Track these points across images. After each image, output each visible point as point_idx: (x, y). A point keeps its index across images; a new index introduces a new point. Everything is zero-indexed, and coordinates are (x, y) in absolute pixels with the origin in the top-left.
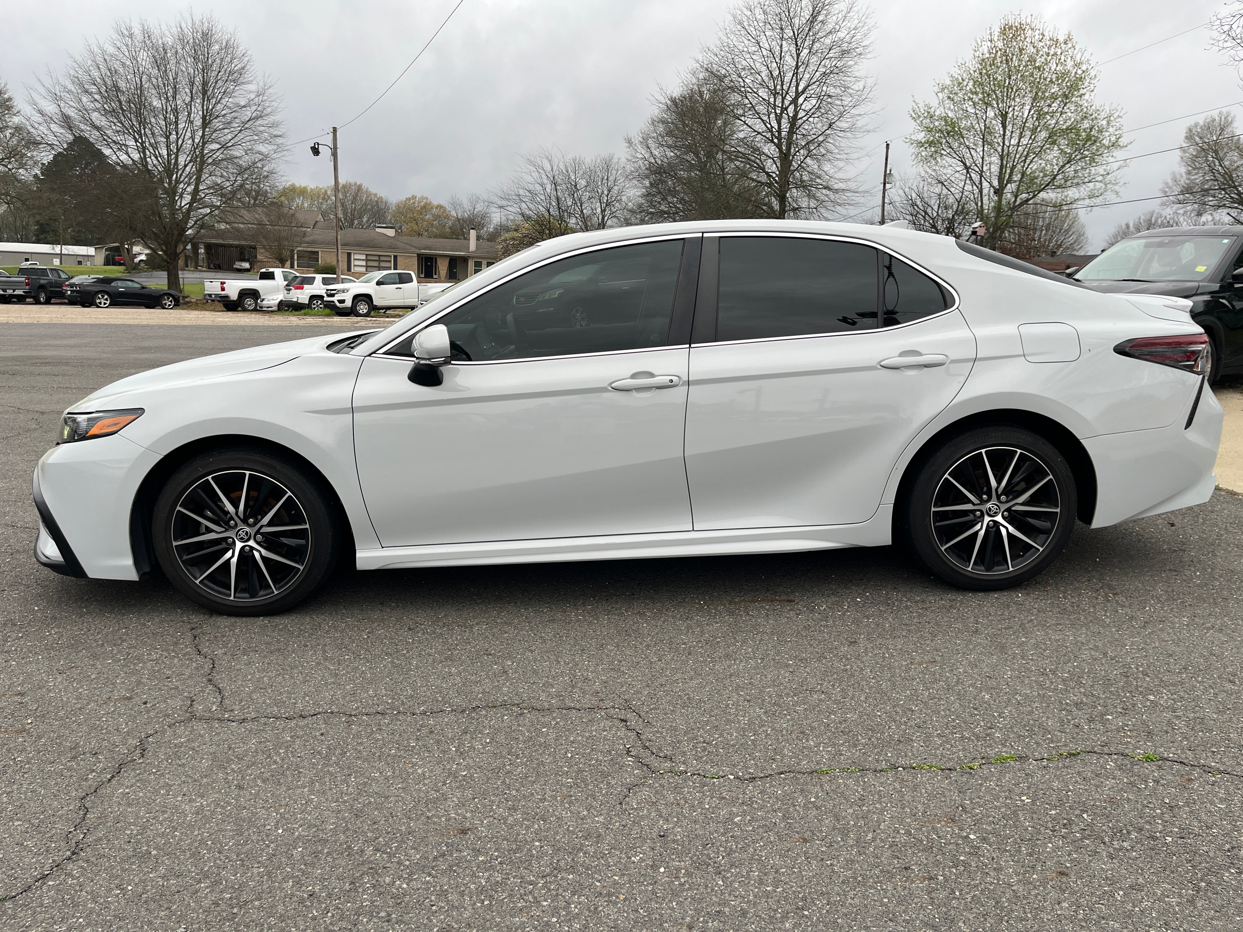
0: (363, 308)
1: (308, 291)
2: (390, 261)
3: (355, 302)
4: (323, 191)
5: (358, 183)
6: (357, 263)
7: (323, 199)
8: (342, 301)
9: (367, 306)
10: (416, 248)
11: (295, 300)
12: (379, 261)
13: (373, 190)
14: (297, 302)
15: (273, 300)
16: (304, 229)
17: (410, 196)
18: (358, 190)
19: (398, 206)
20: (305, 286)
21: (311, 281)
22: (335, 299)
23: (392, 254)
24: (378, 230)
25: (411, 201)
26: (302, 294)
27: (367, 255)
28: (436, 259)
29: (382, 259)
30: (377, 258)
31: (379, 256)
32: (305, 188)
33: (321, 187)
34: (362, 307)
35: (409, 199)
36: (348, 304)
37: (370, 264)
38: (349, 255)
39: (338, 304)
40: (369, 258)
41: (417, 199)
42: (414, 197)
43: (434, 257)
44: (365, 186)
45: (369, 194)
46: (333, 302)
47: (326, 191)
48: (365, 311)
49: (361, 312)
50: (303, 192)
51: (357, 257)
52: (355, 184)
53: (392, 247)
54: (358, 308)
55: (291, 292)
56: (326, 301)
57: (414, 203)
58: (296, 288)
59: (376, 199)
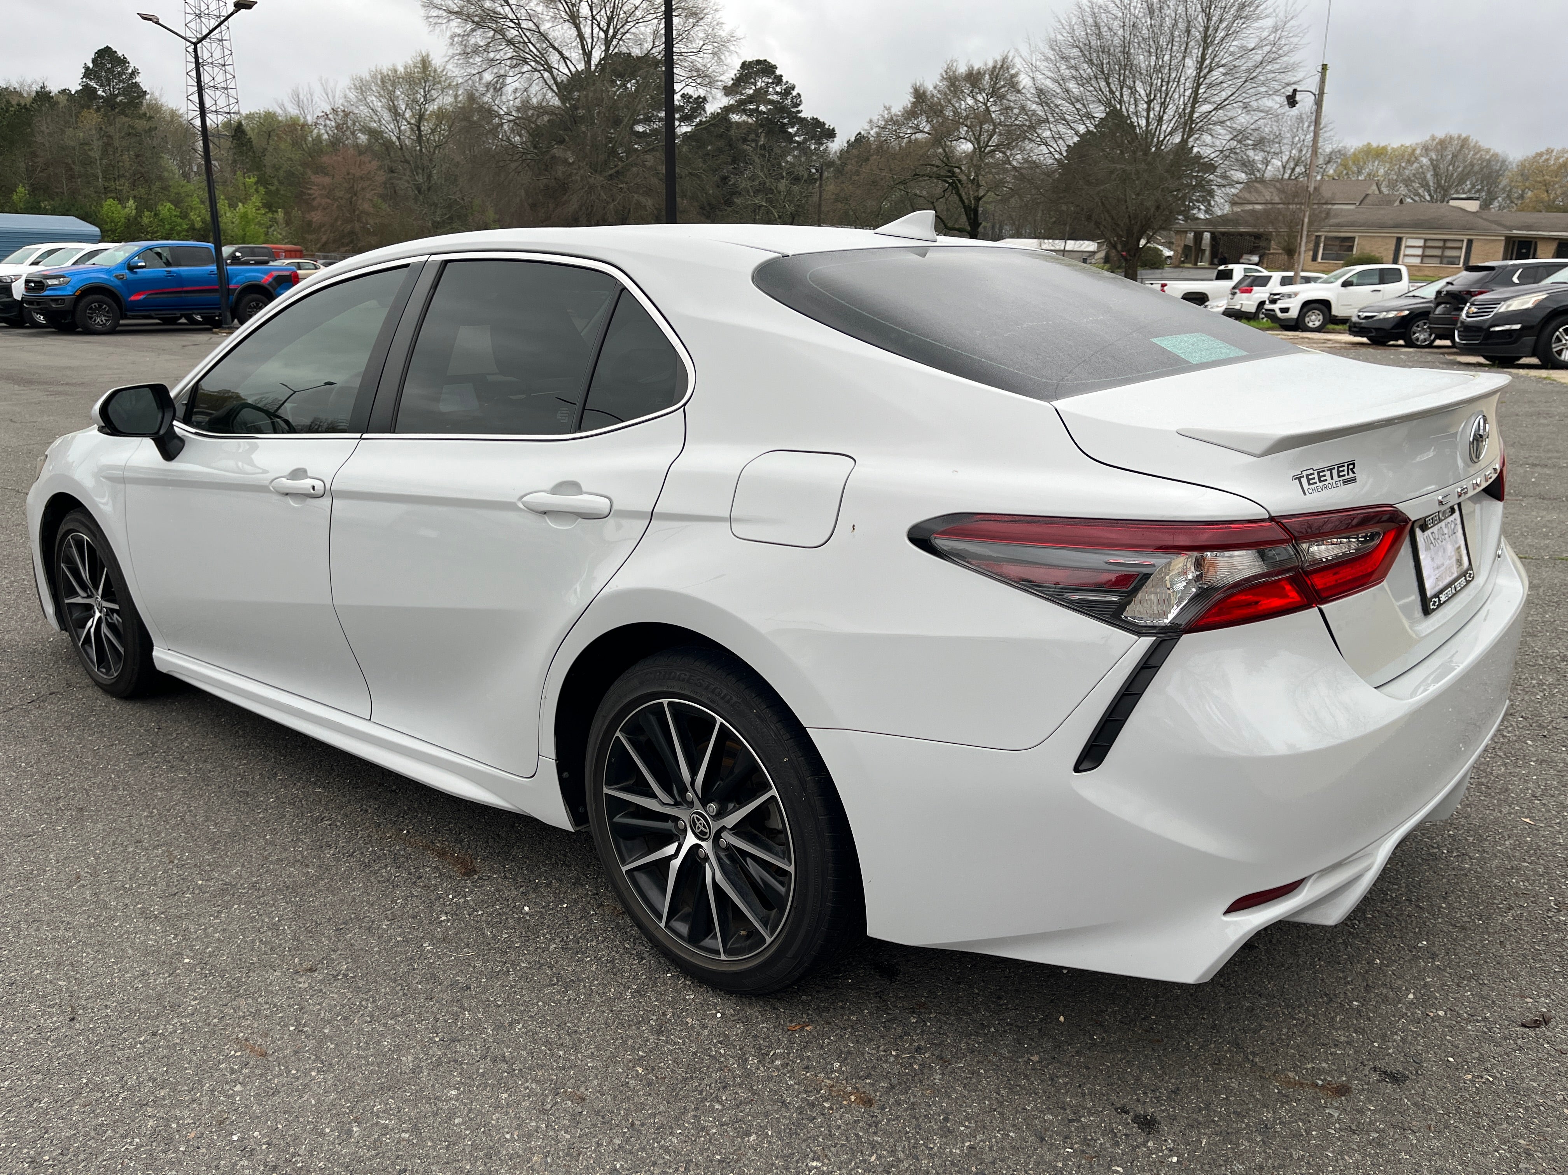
0: (1314, 320)
1: (1257, 295)
2: (1461, 248)
3: (1305, 310)
4: (1410, 150)
5: (1464, 136)
6: (1410, 251)
7: (1408, 161)
8: (1285, 310)
9: (1321, 317)
10: (1505, 227)
11: (1238, 307)
12: (1444, 248)
13: (1484, 144)
14: (1239, 311)
15: (1218, 307)
16: (1329, 206)
17: (1543, 149)
18: (1462, 147)
19: (1522, 166)
20: (1255, 288)
21: (1264, 281)
22: (1276, 307)
23: (1465, 238)
24: (1452, 203)
25: (1545, 157)
26: (1248, 299)
27: (1426, 240)
28: (1536, 243)
29: (1449, 244)
30: (1440, 244)
31: (1445, 241)
32: (1385, 148)
33: (1408, 145)
34: (1313, 317)
35: (1541, 155)
36: (1294, 313)
37: (1429, 252)
38: (1399, 240)
39: (1279, 314)
40: (1429, 244)
41: (1554, 153)
42: (1549, 151)
43: (1534, 240)
44: (1473, 139)
45: (1477, 149)
46: (1273, 310)
47: (1414, 150)
48: (1317, 324)
49: (1310, 325)
50: (1379, 154)
51: (1411, 242)
52: (1459, 137)
53: (1466, 228)
54: (1307, 319)
55: (1236, 296)
56: (1267, 310)
57: (1548, 159)
58: (1243, 292)
59: (1488, 157)
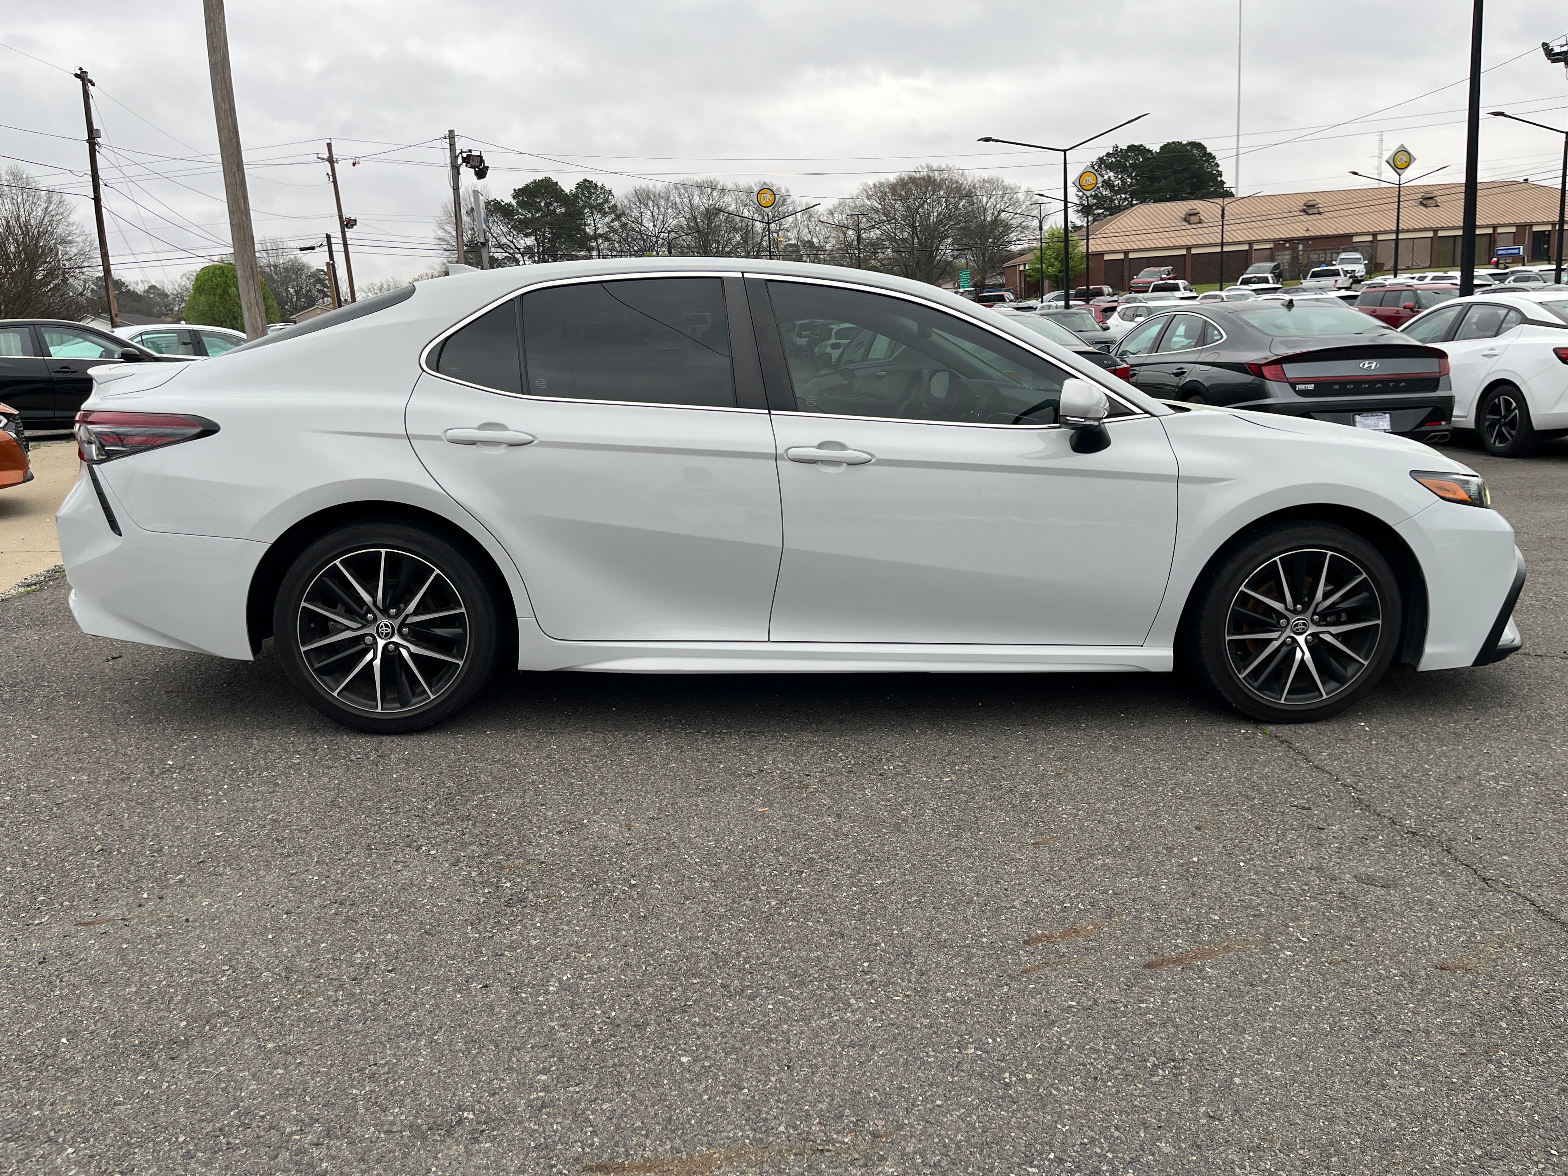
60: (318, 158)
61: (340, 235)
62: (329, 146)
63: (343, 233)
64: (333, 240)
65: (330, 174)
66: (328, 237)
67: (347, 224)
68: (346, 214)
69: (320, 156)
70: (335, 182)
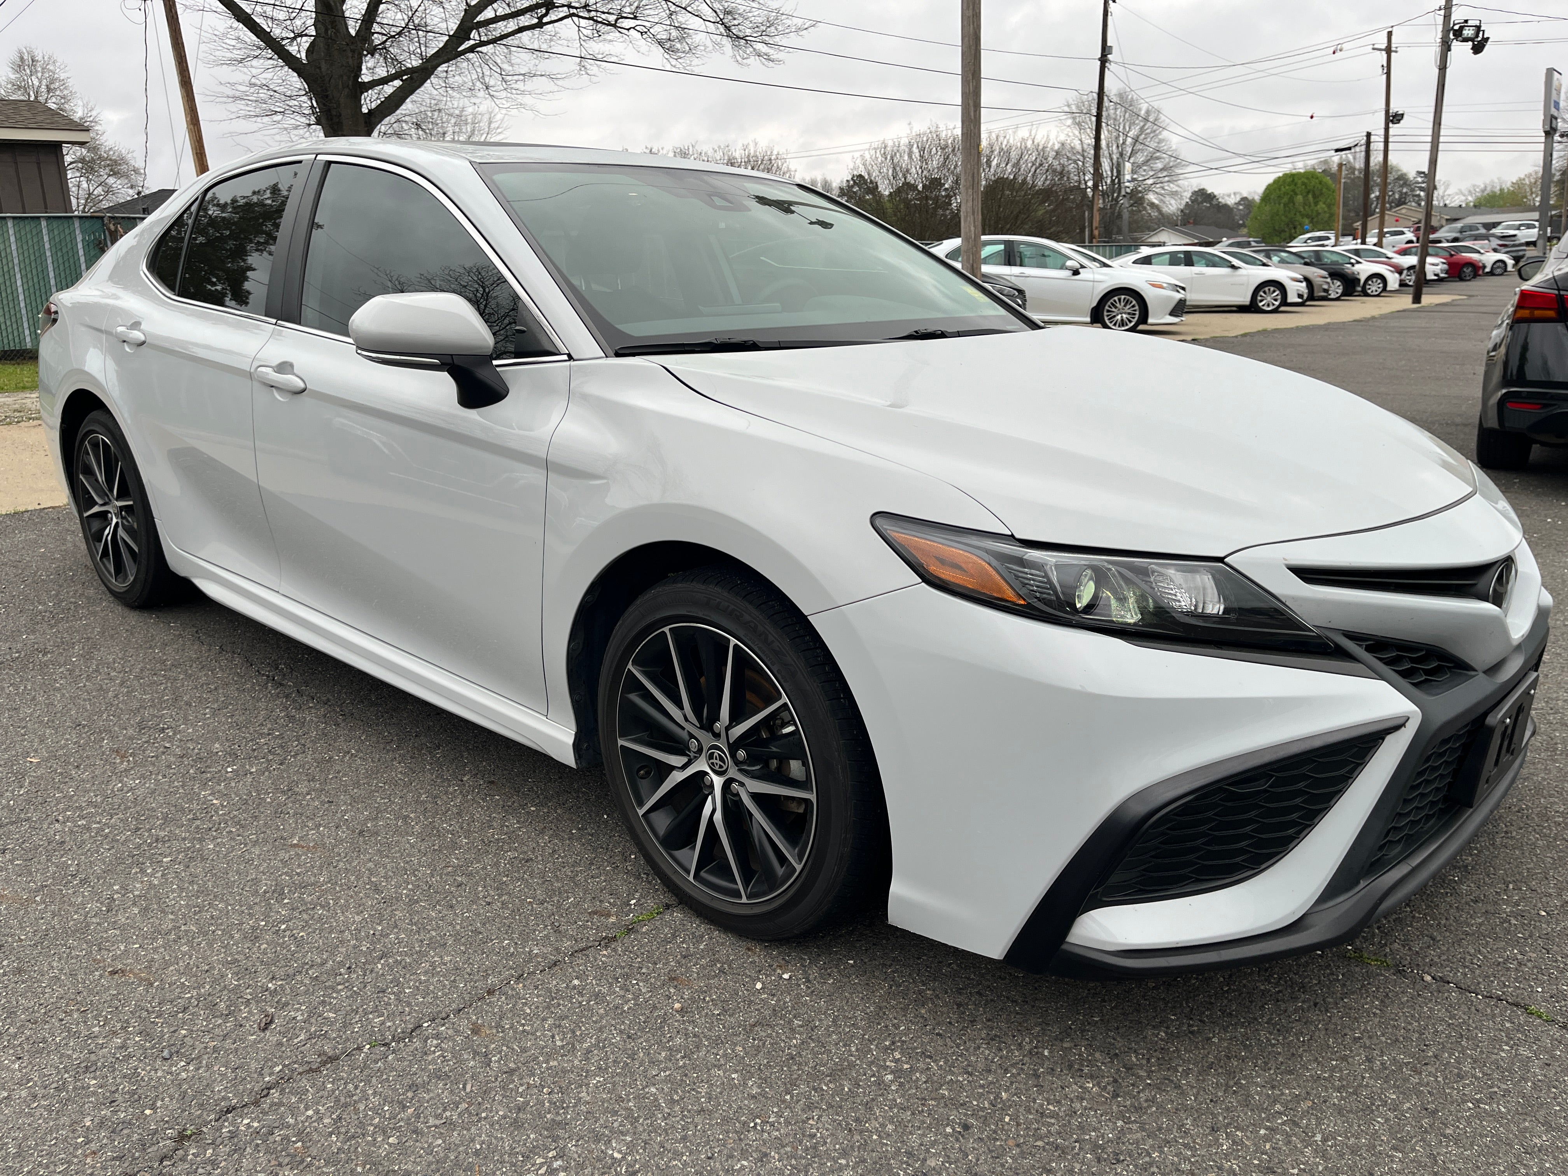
60: (1374, 49)
61: (1382, 132)
62: (1390, 34)
63: (1387, 129)
64: (1373, 138)
65: (1385, 65)
66: (1369, 135)
67: (1392, 118)
68: (1394, 108)
69: (1376, 46)
70: (1388, 74)
